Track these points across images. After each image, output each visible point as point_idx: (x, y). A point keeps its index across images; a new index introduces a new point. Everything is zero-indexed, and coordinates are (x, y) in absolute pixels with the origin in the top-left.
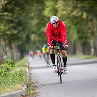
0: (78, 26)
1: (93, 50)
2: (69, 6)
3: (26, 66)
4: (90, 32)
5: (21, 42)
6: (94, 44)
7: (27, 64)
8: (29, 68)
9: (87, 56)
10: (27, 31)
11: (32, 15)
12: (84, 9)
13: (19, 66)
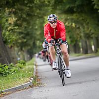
0: (70, 33)
1: (81, 49)
2: (62, 19)
3: (34, 64)
4: (79, 37)
5: (29, 47)
6: (82, 45)
7: (35, 63)
8: (36, 65)
9: (77, 54)
10: (33, 39)
11: (36, 27)
12: (73, 21)
13: (28, 65)
